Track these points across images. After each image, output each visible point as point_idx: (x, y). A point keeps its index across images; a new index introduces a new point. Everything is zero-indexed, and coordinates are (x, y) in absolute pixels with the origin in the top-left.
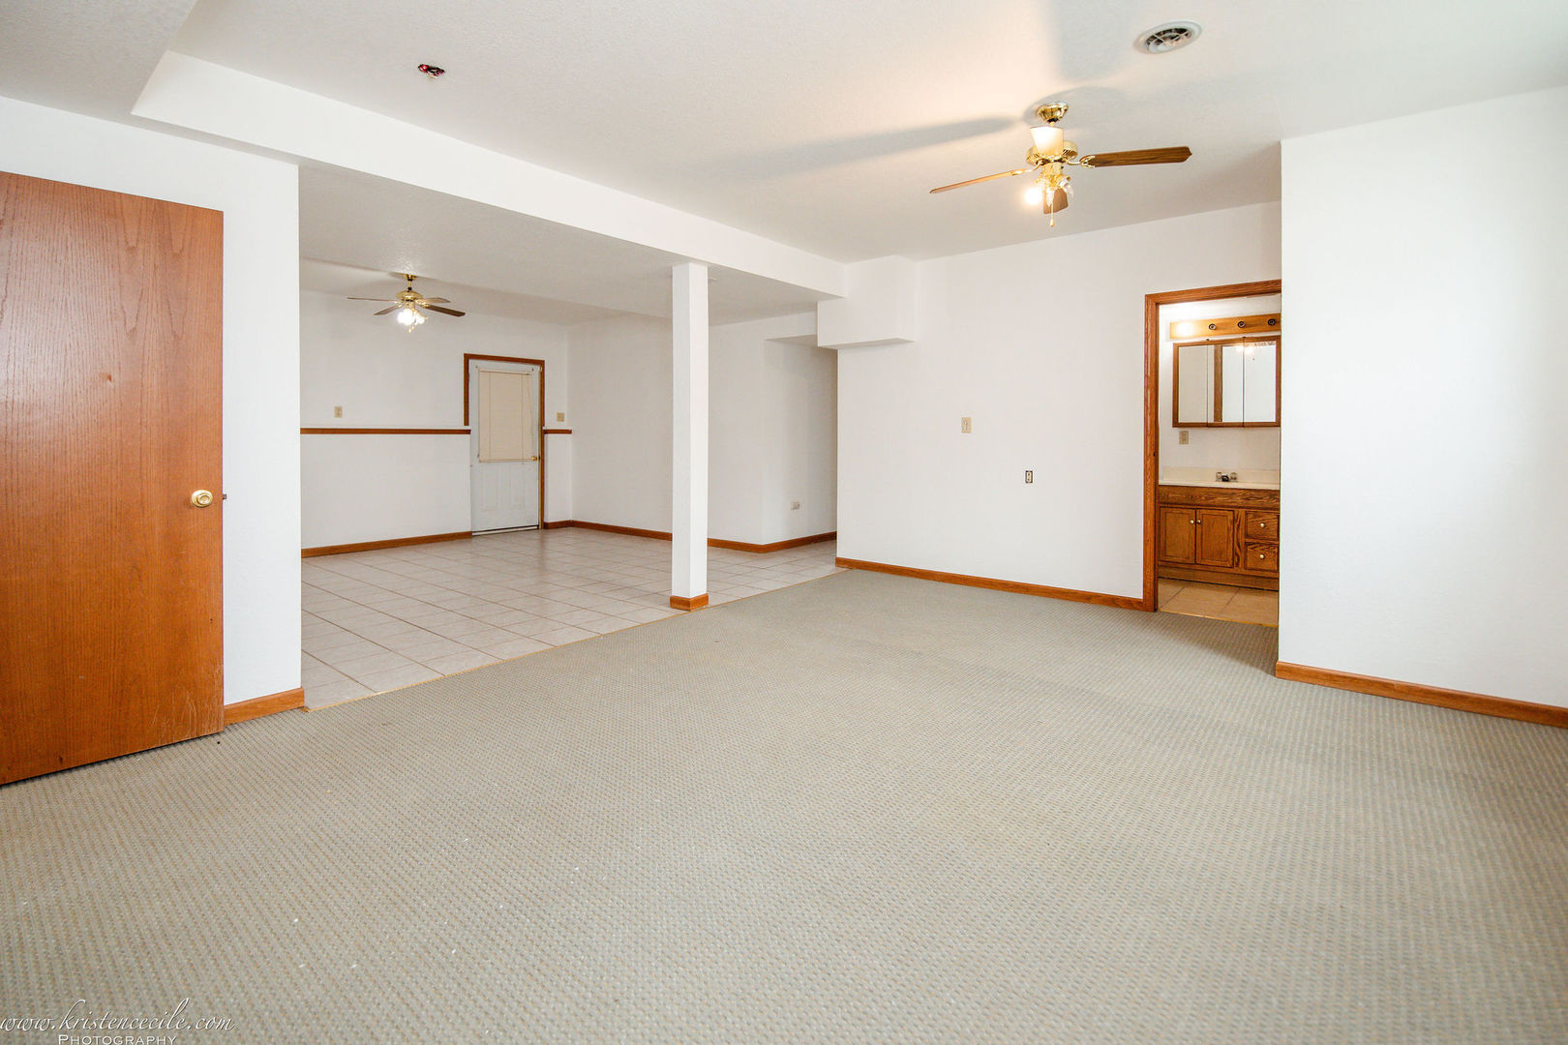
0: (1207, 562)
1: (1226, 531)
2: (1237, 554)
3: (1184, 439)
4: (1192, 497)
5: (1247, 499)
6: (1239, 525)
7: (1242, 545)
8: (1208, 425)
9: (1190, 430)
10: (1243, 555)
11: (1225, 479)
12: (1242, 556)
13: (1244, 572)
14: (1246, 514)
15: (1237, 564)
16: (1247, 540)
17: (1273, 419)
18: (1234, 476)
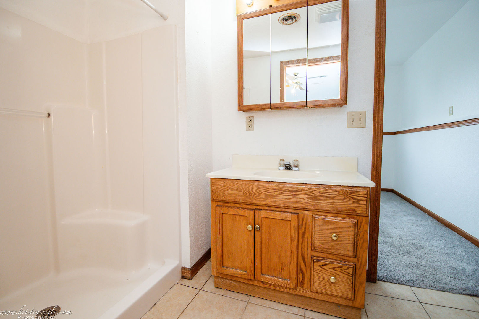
0: (267, 278)
1: (289, 240)
2: (302, 271)
3: (250, 125)
4: (250, 194)
5: (315, 198)
6: (304, 233)
7: (308, 259)
8: (272, 107)
9: (256, 114)
10: (309, 273)
11: (288, 168)
12: (307, 274)
13: (309, 294)
14: (314, 219)
15: (302, 283)
16: (314, 254)
17: (336, 95)
18: (296, 164)
